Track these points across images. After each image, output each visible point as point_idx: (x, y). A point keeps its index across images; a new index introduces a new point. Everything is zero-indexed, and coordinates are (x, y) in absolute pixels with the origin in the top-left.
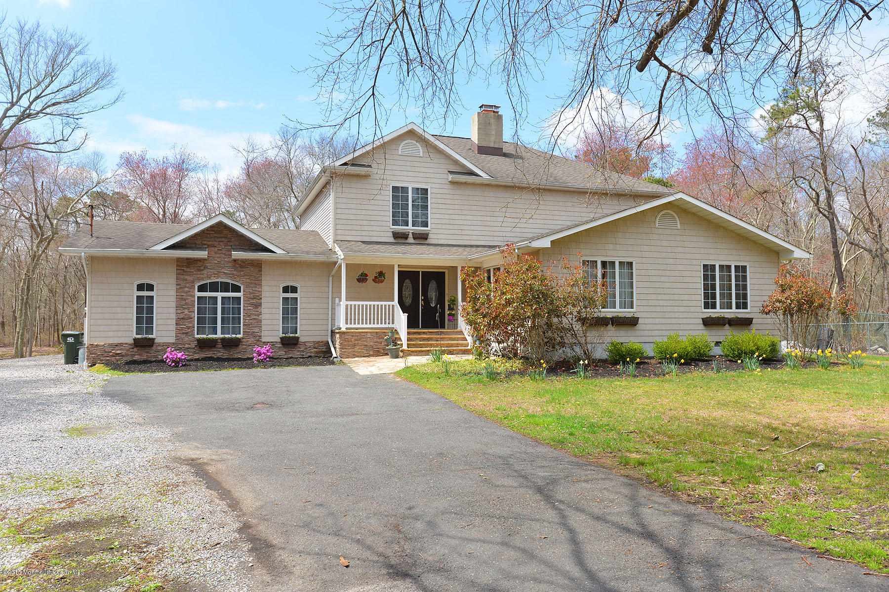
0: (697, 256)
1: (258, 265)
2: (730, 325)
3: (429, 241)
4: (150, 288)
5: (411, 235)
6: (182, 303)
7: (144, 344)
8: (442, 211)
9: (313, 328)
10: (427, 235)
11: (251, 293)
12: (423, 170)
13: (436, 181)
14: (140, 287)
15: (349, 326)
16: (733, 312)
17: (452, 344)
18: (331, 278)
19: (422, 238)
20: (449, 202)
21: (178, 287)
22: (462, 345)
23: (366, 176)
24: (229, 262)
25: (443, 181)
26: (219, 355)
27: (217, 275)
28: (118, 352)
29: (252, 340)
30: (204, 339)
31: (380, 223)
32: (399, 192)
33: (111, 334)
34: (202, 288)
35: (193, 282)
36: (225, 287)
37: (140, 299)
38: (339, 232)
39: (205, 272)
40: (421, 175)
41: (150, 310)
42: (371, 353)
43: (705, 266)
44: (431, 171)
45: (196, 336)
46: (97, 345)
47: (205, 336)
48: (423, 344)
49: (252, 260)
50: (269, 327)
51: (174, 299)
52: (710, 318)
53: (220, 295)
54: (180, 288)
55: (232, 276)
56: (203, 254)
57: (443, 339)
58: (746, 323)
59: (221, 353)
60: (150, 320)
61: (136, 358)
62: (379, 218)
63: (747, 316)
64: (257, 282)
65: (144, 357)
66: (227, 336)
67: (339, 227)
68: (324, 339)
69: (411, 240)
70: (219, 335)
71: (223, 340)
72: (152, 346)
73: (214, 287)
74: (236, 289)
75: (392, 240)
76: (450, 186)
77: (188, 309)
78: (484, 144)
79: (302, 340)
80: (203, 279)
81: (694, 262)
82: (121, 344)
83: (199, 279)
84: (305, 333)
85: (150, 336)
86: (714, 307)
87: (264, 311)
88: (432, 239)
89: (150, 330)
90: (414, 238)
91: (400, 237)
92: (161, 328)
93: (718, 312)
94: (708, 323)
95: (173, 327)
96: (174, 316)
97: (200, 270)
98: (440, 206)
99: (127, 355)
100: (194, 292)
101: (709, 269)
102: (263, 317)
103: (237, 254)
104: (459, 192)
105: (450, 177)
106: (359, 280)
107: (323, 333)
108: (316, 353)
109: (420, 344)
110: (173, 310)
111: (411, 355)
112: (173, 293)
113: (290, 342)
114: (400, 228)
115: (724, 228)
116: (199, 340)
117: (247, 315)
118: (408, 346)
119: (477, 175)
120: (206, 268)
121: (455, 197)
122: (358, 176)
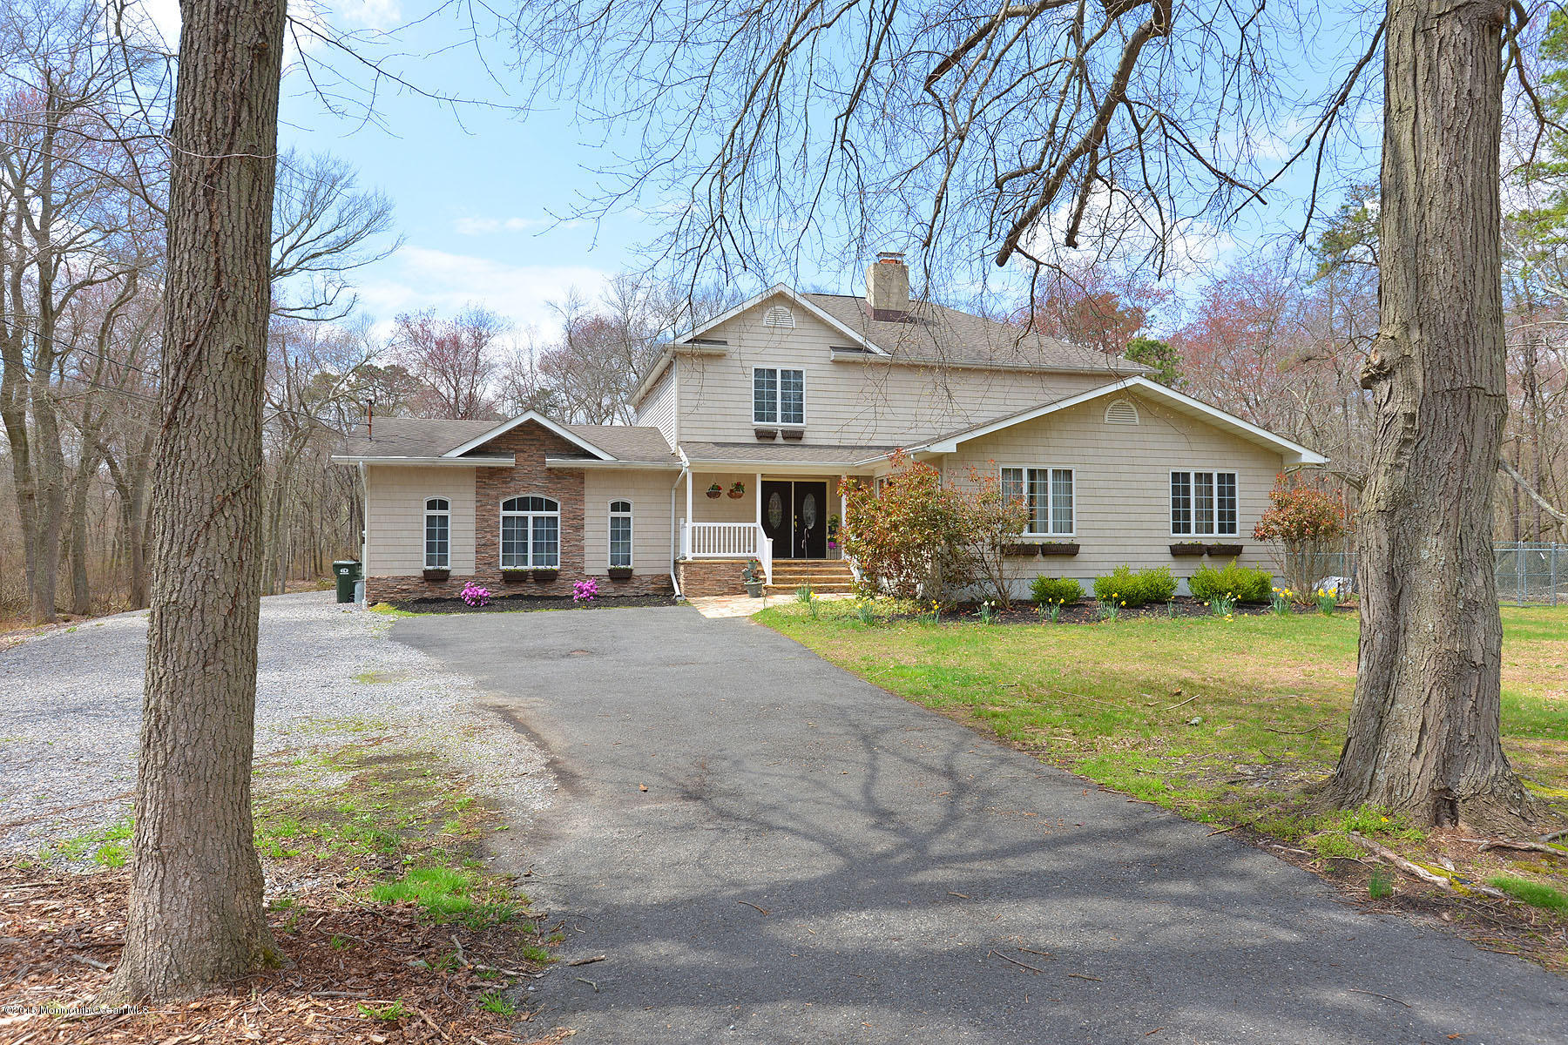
0: (1163, 462)
1: (579, 475)
2: (1210, 555)
3: (804, 442)
4: (444, 505)
5: (779, 434)
6: (483, 525)
7: (436, 578)
8: (822, 401)
9: (651, 557)
10: (802, 433)
11: (570, 512)
12: (795, 345)
13: (814, 360)
14: (431, 505)
15: (697, 555)
16: (1215, 538)
17: (832, 579)
18: (673, 492)
19: (794, 437)
20: (831, 388)
21: (479, 504)
22: (845, 580)
23: (720, 356)
24: (543, 472)
25: (823, 361)
26: (530, 592)
27: (527, 488)
28: (404, 587)
29: (572, 573)
30: (511, 571)
31: (738, 419)
32: (765, 378)
33: (396, 564)
34: (508, 506)
35: (497, 498)
36: (537, 504)
37: (430, 519)
38: (684, 431)
39: (512, 484)
40: (794, 352)
41: (444, 534)
42: (726, 590)
43: (1175, 475)
44: (807, 346)
45: (502, 567)
46: (378, 579)
47: (512, 568)
48: (794, 579)
49: (571, 469)
50: (593, 557)
51: (473, 519)
52: (1181, 545)
53: (530, 514)
54: (480, 506)
55: (546, 490)
56: (509, 462)
57: (820, 572)
58: (1234, 551)
59: (533, 589)
60: (443, 547)
61: (427, 595)
62: (737, 412)
63: (1235, 543)
64: (579, 498)
65: (437, 594)
66: (540, 567)
67: (684, 424)
68: (664, 572)
69: (780, 440)
70: (530, 566)
71: (535, 572)
72: (446, 580)
73: (523, 504)
74: (552, 506)
75: (754, 440)
76: (833, 368)
77: (491, 532)
78: (883, 306)
79: (636, 572)
80: (509, 494)
81: (1159, 470)
82: (408, 578)
83: (505, 494)
84: (640, 564)
85: (444, 568)
86: (1187, 529)
87: (587, 535)
88: (809, 439)
89: (444, 560)
90: (784, 438)
91: (765, 436)
92: (457, 557)
93: (1192, 537)
94: (1178, 552)
95: (473, 556)
96: (473, 542)
97: (506, 483)
98: (820, 394)
99: (415, 592)
100: (498, 510)
101: (1180, 479)
102: (586, 542)
103: (552, 462)
104: (846, 375)
105: (833, 355)
106: (709, 495)
107: (663, 564)
108: (655, 589)
109: (790, 579)
110: (473, 534)
111: (777, 593)
112: (473, 512)
113: (620, 576)
114: (765, 425)
115: (1202, 422)
116: (505, 573)
117: (566, 540)
118: (774, 581)
119: (869, 352)
120: (513, 479)
121: (840, 381)
122: (710, 356)
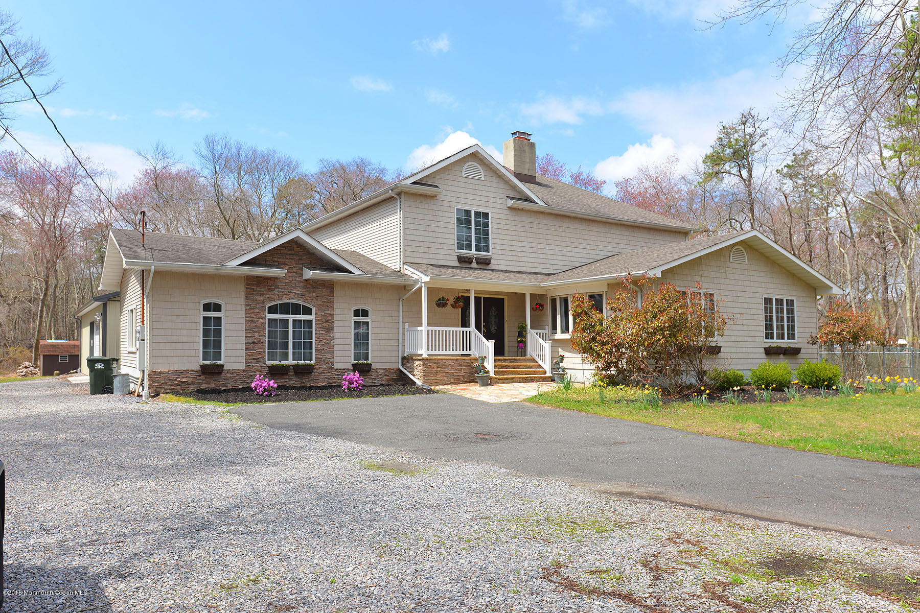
0: (760, 290)
1: (329, 286)
2: (784, 354)
3: (491, 266)
4: (217, 308)
5: (474, 261)
6: (252, 326)
7: (212, 371)
8: (501, 237)
9: (383, 354)
10: (490, 260)
11: (323, 316)
12: (484, 193)
13: (495, 205)
14: (207, 307)
15: (430, 352)
16: (785, 343)
17: (530, 371)
18: (401, 302)
19: (484, 263)
20: (507, 227)
21: (248, 308)
22: (538, 373)
23: (433, 197)
24: (301, 282)
25: (502, 207)
26: (291, 383)
27: (289, 295)
28: (184, 380)
29: (324, 367)
30: (277, 366)
31: (446, 247)
32: (463, 216)
33: (175, 359)
34: (272, 310)
35: (264, 302)
36: (296, 309)
37: (206, 319)
38: (408, 254)
39: (276, 292)
40: (483, 198)
41: (218, 333)
42: (452, 380)
43: (766, 299)
44: (491, 195)
45: (268, 362)
46: (160, 373)
47: (277, 363)
48: (505, 372)
49: (323, 280)
50: (340, 354)
51: (243, 321)
52: (770, 347)
53: (291, 317)
54: (250, 309)
55: (304, 298)
56: (281, 272)
57: (519, 366)
59: (293, 381)
60: (218, 345)
61: (204, 386)
62: (445, 241)
63: (796, 346)
64: (329, 305)
65: (212, 386)
66: (300, 362)
67: (408, 248)
68: (394, 366)
69: (474, 265)
70: (291, 361)
71: (296, 367)
72: (221, 373)
73: (285, 309)
74: (308, 311)
75: (457, 264)
76: (508, 212)
77: (259, 332)
78: (519, 171)
79: (373, 367)
80: (274, 300)
81: (758, 295)
82: (187, 371)
83: (270, 300)
84: (376, 360)
85: (219, 362)
86: (772, 338)
87: (336, 335)
88: (493, 266)
89: (218, 356)
90: (477, 263)
91: (464, 262)
92: (229, 353)
93: (775, 342)
94: (771, 352)
95: (243, 353)
96: (243, 340)
97: (271, 290)
98: (500, 232)
99: (193, 384)
100: (264, 314)
101: (768, 301)
102: (335, 342)
103: (309, 274)
104: (517, 218)
105: (511, 203)
106: (438, 305)
107: (393, 359)
108: (388, 380)
109: (503, 372)
110: (242, 334)
111: (498, 383)
112: (242, 314)
113: (363, 369)
114: (464, 252)
115: (777, 264)
116: (271, 368)
117: (319, 340)
118: (496, 373)
119: (535, 203)
120: (277, 287)
121: (513, 223)
122: (425, 196)
